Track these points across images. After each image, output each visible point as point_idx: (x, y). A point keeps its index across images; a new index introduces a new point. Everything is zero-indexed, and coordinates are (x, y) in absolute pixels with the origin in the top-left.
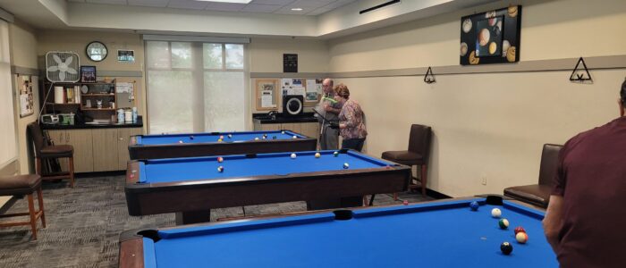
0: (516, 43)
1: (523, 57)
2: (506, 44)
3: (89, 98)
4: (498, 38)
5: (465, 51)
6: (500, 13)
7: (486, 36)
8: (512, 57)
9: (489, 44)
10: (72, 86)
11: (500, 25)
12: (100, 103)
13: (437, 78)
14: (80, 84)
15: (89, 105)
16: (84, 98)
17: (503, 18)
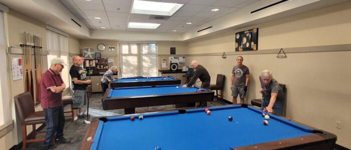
0: (256, 43)
1: (259, 48)
2: (252, 43)
3: (98, 64)
4: (250, 41)
5: (237, 46)
6: (250, 31)
7: (245, 40)
8: (255, 48)
9: (246, 43)
10: (92, 60)
11: (250, 36)
12: (102, 66)
13: (227, 56)
14: (95, 59)
15: (98, 67)
16: (96, 64)
17: (251, 33)
